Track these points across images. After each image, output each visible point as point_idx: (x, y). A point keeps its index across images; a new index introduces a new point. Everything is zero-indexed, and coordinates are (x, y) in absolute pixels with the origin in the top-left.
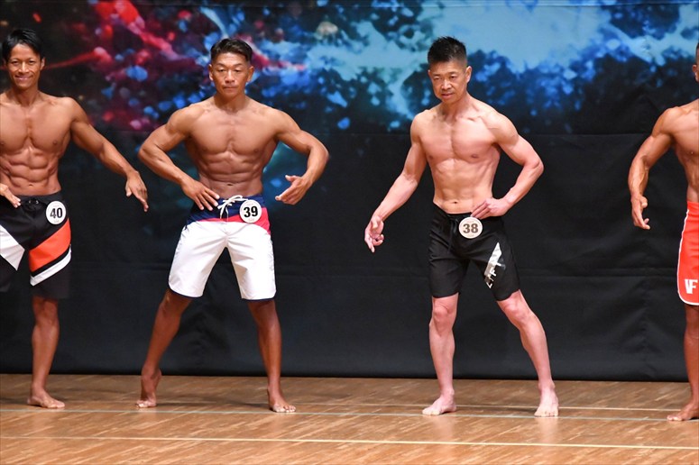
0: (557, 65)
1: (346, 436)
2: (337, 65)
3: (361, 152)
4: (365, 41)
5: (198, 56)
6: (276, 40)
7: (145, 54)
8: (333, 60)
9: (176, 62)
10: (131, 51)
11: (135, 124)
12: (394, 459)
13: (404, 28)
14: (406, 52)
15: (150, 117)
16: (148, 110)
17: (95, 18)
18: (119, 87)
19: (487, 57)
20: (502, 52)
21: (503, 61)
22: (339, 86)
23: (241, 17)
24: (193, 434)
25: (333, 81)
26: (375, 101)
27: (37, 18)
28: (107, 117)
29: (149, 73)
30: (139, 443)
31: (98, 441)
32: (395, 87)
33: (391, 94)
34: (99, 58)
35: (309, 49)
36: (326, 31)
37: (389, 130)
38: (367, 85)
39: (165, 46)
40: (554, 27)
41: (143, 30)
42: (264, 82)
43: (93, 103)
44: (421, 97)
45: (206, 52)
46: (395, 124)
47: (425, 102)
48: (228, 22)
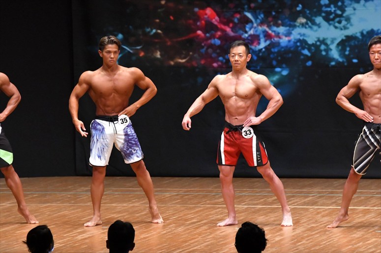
1: (313, 205)
2: (306, 37)
3: (317, 77)
4: (319, 26)
5: (242, 34)
6: (278, 26)
7: (219, 33)
8: (304, 35)
9: (233, 37)
10: (213, 32)
11: (215, 65)
12: (335, 215)
13: (337, 19)
14: (338, 31)
15: (222, 62)
16: (221, 58)
17: (198, 18)
18: (207, 49)
19: (376, 32)
22: (307, 46)
23: (262, 16)
24: (244, 203)
25: (304, 45)
26: (324, 53)
27: (172, 18)
28: (203, 62)
29: (221, 42)
30: (219, 208)
31: (201, 207)
32: (333, 47)
33: (331, 50)
34: (199, 35)
35: (293, 30)
36: (300, 22)
37: (330, 66)
38: (320, 46)
39: (228, 30)
41: (218, 22)
42: (273, 45)
43: (196, 55)
44: (345, 50)
45: (246, 32)
46: (333, 63)
47: (347, 53)
48: (256, 18)
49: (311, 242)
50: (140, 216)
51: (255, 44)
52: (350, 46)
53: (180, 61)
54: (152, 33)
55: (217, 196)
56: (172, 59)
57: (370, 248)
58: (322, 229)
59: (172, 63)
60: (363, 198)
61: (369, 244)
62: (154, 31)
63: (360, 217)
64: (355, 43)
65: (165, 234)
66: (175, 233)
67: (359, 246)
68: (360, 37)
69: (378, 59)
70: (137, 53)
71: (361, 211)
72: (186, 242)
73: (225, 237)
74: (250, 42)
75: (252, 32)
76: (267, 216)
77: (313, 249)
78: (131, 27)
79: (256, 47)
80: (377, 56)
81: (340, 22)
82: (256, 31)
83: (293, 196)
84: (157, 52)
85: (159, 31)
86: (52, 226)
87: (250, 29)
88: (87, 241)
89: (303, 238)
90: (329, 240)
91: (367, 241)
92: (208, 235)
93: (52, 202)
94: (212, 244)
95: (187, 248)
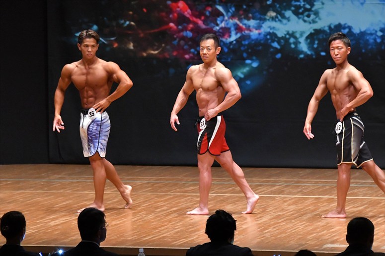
0: (374, 30)
1: (279, 194)
2: (276, 30)
3: (286, 69)
4: (288, 19)
5: (214, 27)
6: (249, 19)
7: (191, 26)
8: (274, 28)
9: (204, 29)
10: (185, 24)
11: (187, 56)
12: (301, 204)
13: (306, 13)
14: (307, 24)
15: (193, 53)
16: (192, 50)
17: (170, 10)
18: (179, 41)
19: (343, 26)
20: (349, 24)
21: (350, 28)
22: (276, 39)
23: (233, 9)
24: (212, 192)
25: (274, 38)
26: (293, 46)
27: (145, 10)
28: (175, 54)
29: (193, 34)
30: (189, 196)
31: (170, 195)
32: (302, 40)
33: (300, 43)
34: (171, 28)
35: (263, 23)
36: (270, 15)
37: (299, 58)
38: (289, 39)
39: (200, 23)
40: (373, 13)
41: (191, 15)
42: (243, 38)
43: (168, 47)
44: (314, 43)
45: (217, 25)
46: (302, 56)
47: (315, 46)
48: (227, 11)
49: (277, 230)
50: (112, 203)
51: (226, 37)
52: (319, 40)
53: (153, 52)
54: (126, 25)
55: (187, 185)
56: (145, 50)
57: (334, 236)
58: (288, 218)
59: (145, 54)
60: (327, 187)
61: (333, 232)
62: (128, 23)
63: (325, 205)
64: (323, 36)
65: (135, 221)
66: (145, 220)
67: (323, 234)
68: (328, 31)
69: (337, 55)
70: (111, 44)
71: (326, 200)
72: (156, 228)
73: (194, 225)
74: (221, 34)
75: (223, 25)
76: (235, 204)
77: (279, 236)
78: (105, 18)
79: (227, 39)
80: (336, 51)
81: (309, 16)
82: (227, 24)
83: (260, 185)
84: (130, 44)
85: (133, 23)
86: (26, 213)
87: (222, 22)
88: (59, 227)
89: (270, 226)
90: (295, 228)
91: (331, 229)
92: (178, 222)
93: (26, 189)
94: (181, 231)
95: (156, 235)
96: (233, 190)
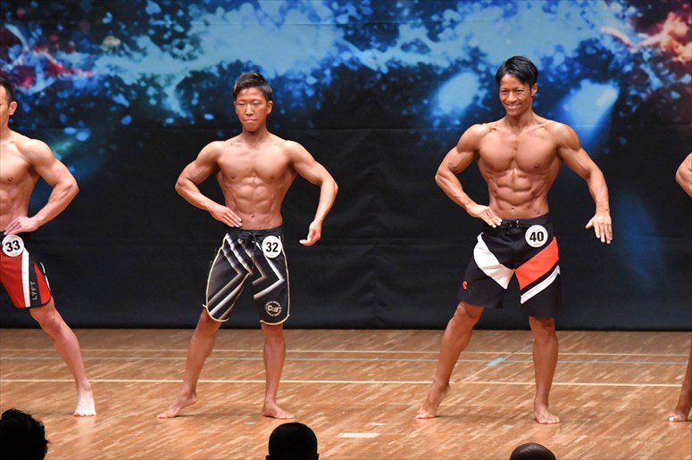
69: (251, 114)
80: (249, 108)
96: (46, 370)
